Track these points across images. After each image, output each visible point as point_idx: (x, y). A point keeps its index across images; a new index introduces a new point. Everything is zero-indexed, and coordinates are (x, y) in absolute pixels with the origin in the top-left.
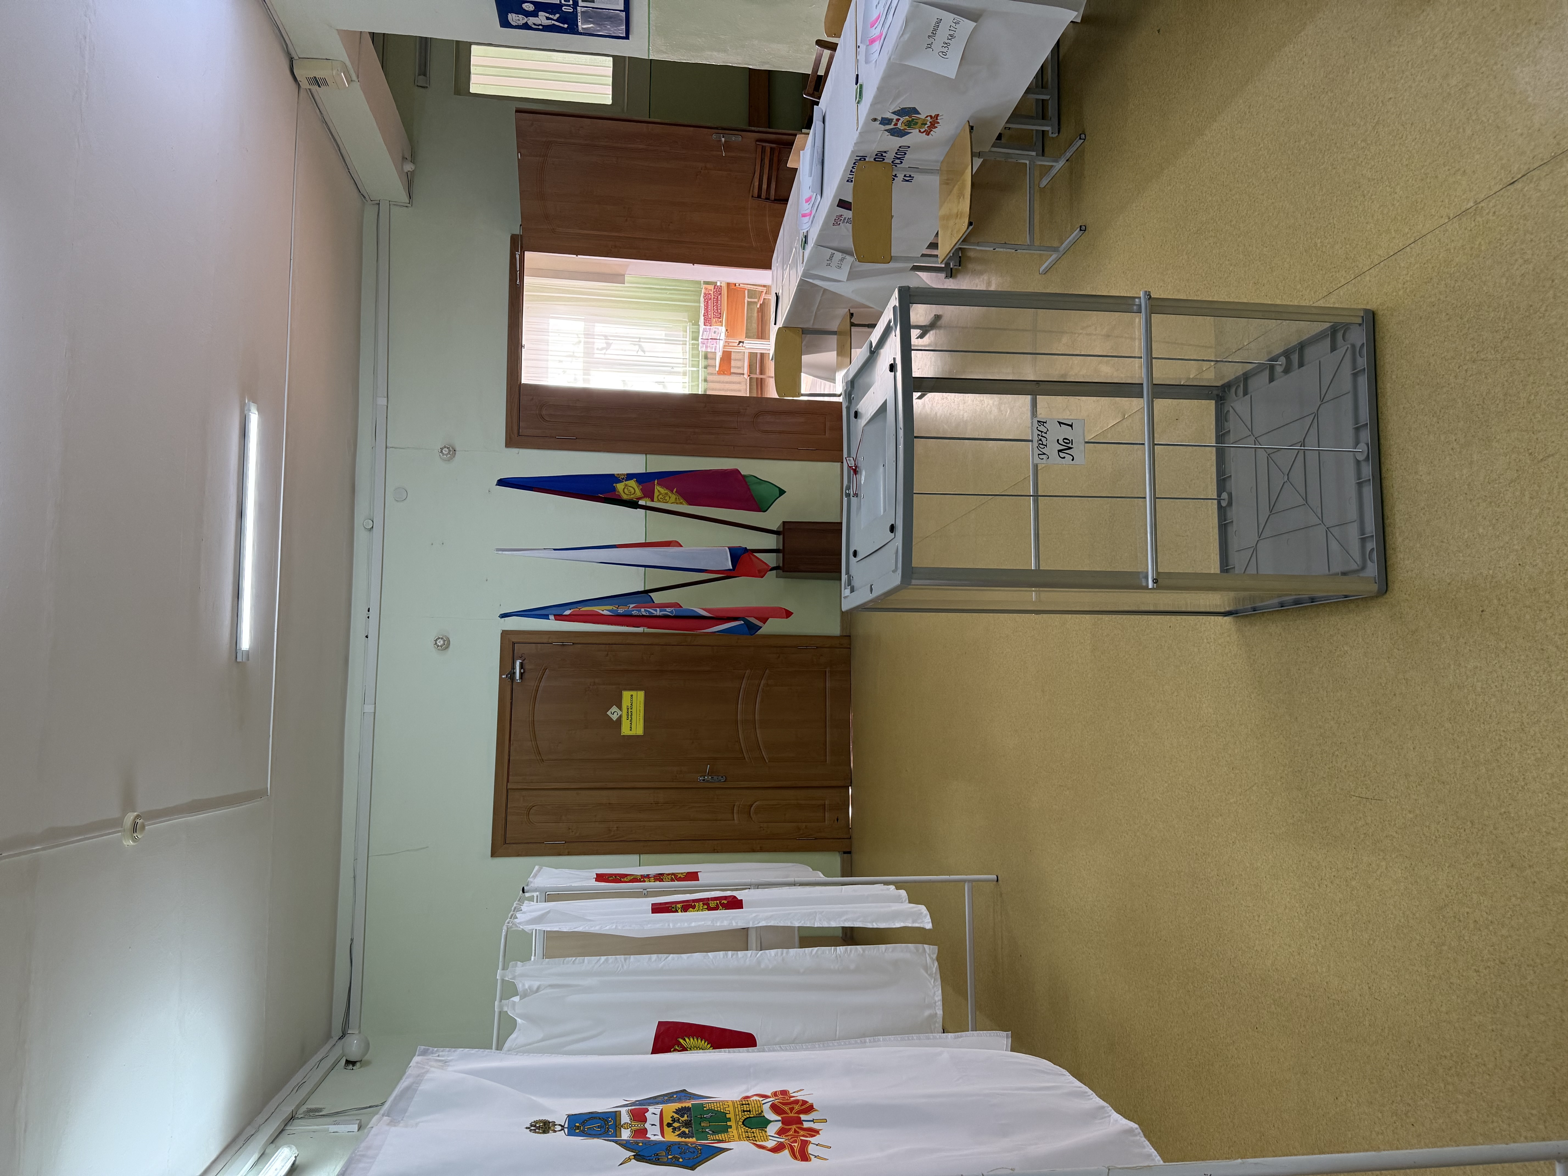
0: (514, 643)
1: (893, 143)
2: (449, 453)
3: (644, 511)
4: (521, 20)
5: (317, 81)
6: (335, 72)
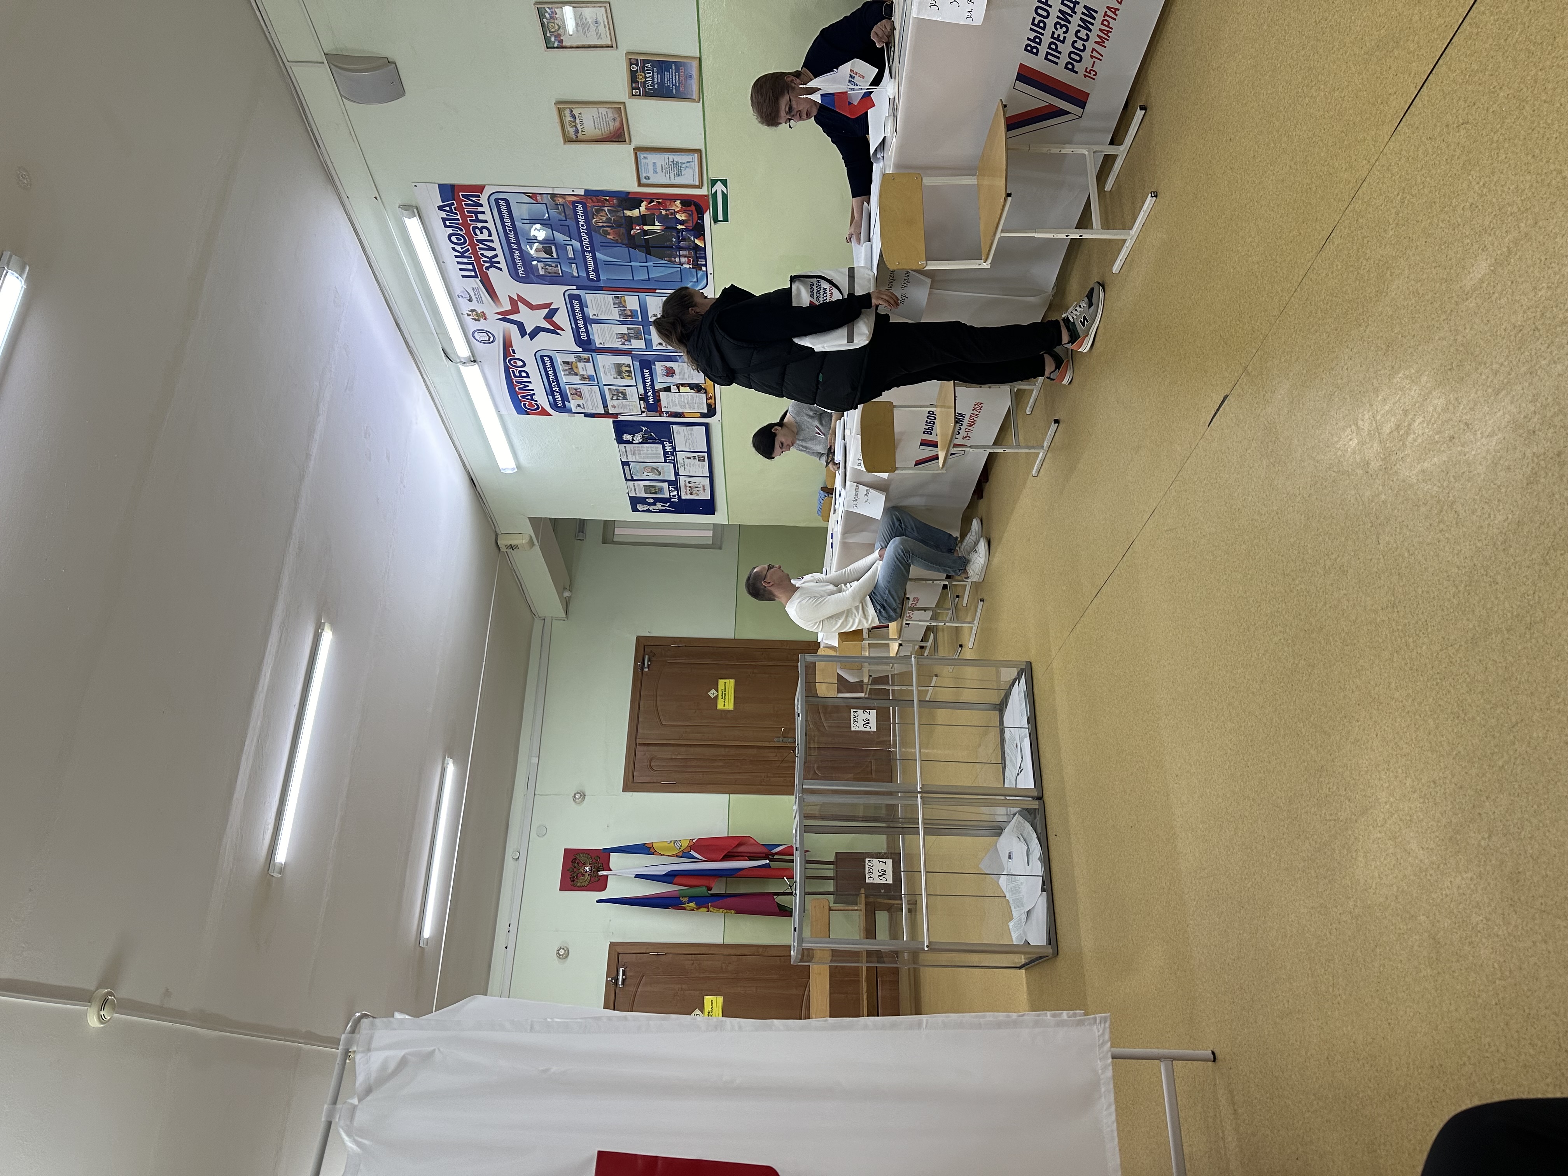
0: (619, 954)
2: (580, 798)
4: (645, 508)
5: (512, 547)
6: (524, 542)
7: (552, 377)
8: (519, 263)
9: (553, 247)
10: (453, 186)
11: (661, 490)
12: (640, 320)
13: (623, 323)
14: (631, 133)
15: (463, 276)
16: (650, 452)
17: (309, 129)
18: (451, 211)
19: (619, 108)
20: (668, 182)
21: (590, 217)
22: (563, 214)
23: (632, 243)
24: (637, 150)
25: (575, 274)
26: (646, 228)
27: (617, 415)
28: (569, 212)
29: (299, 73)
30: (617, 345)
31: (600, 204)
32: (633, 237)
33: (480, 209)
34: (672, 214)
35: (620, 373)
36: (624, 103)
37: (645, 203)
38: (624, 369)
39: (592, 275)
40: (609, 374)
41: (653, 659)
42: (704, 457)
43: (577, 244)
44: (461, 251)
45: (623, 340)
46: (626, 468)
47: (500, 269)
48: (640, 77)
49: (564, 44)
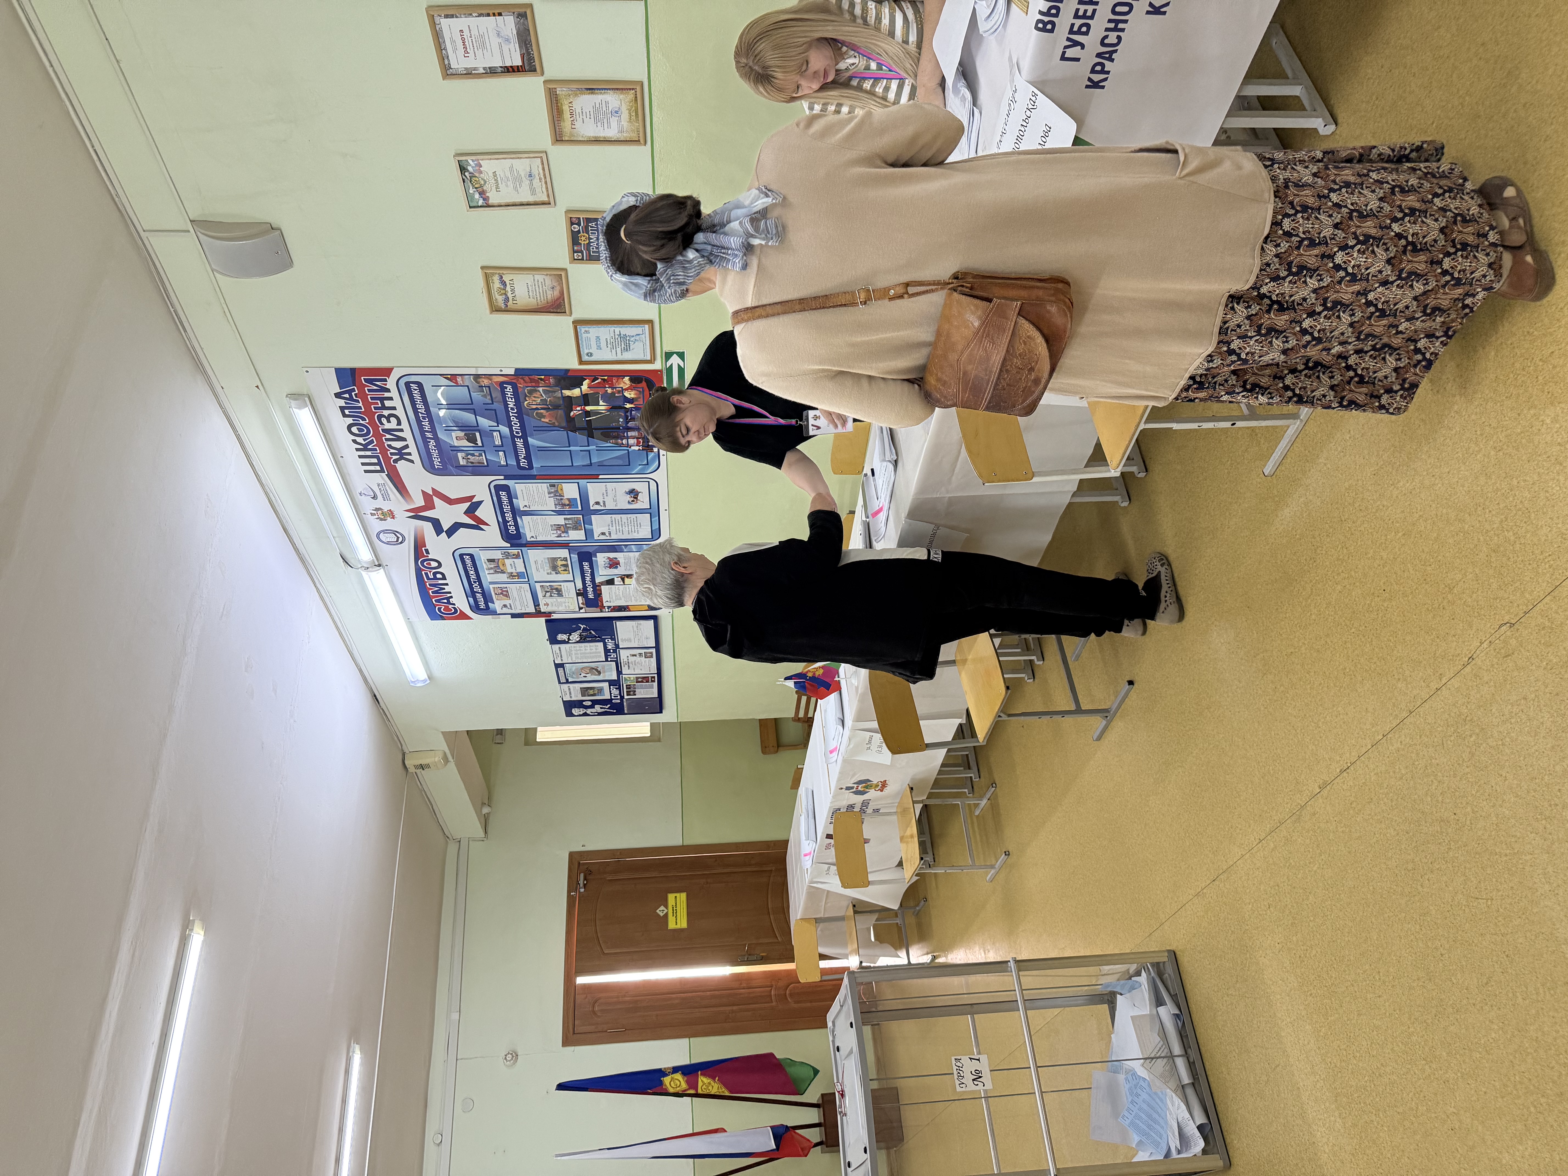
1: (858, 799)
2: (512, 1059)
3: (690, 1098)
4: (582, 711)
5: (422, 767)
6: (436, 759)
7: (473, 577)
8: (435, 454)
9: (478, 434)
10: (353, 371)
11: (601, 690)
12: (580, 509)
13: (559, 513)
14: (572, 303)
15: (366, 471)
16: (588, 651)
17: (172, 310)
18: (351, 398)
19: (559, 275)
20: (614, 358)
21: (522, 399)
22: (489, 397)
23: (571, 425)
24: (577, 323)
25: (503, 463)
26: (588, 408)
27: (550, 613)
28: (497, 394)
29: (158, 245)
30: (552, 537)
31: (534, 384)
32: (573, 419)
33: (387, 395)
34: (619, 392)
35: (554, 568)
36: (565, 270)
37: (587, 380)
38: (560, 563)
39: (523, 463)
40: (541, 570)
41: (589, 877)
42: (651, 653)
43: (505, 430)
44: (364, 443)
45: (559, 532)
46: (560, 670)
47: (412, 462)
48: (583, 238)
49: (491, 202)
